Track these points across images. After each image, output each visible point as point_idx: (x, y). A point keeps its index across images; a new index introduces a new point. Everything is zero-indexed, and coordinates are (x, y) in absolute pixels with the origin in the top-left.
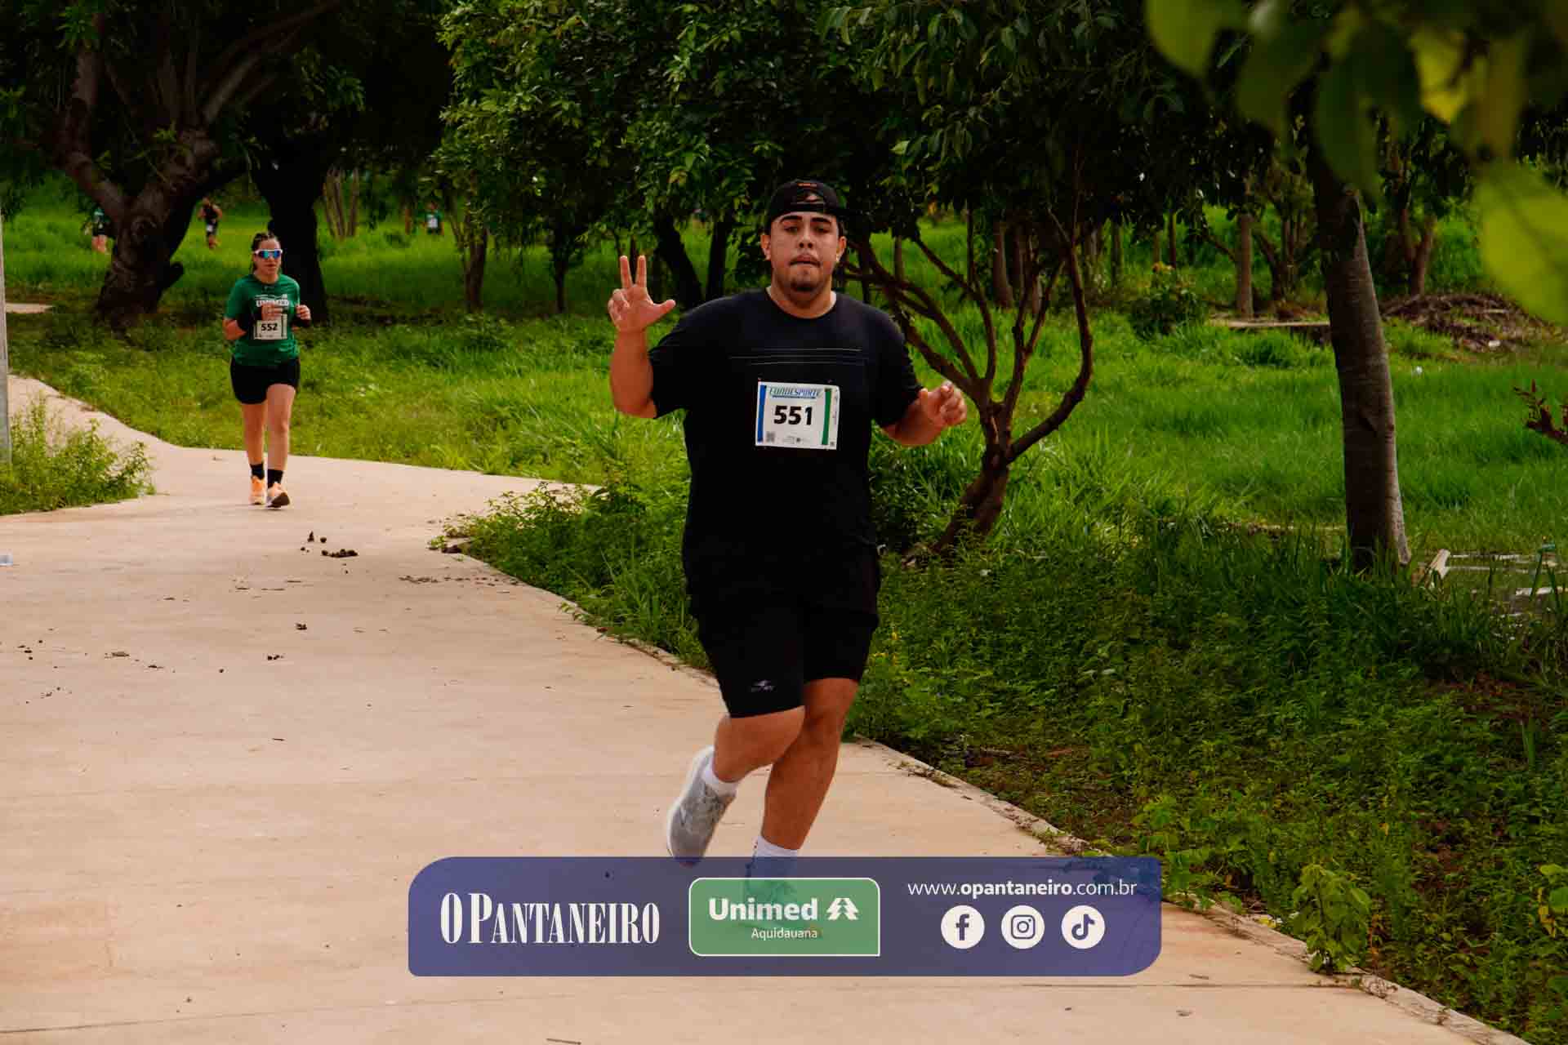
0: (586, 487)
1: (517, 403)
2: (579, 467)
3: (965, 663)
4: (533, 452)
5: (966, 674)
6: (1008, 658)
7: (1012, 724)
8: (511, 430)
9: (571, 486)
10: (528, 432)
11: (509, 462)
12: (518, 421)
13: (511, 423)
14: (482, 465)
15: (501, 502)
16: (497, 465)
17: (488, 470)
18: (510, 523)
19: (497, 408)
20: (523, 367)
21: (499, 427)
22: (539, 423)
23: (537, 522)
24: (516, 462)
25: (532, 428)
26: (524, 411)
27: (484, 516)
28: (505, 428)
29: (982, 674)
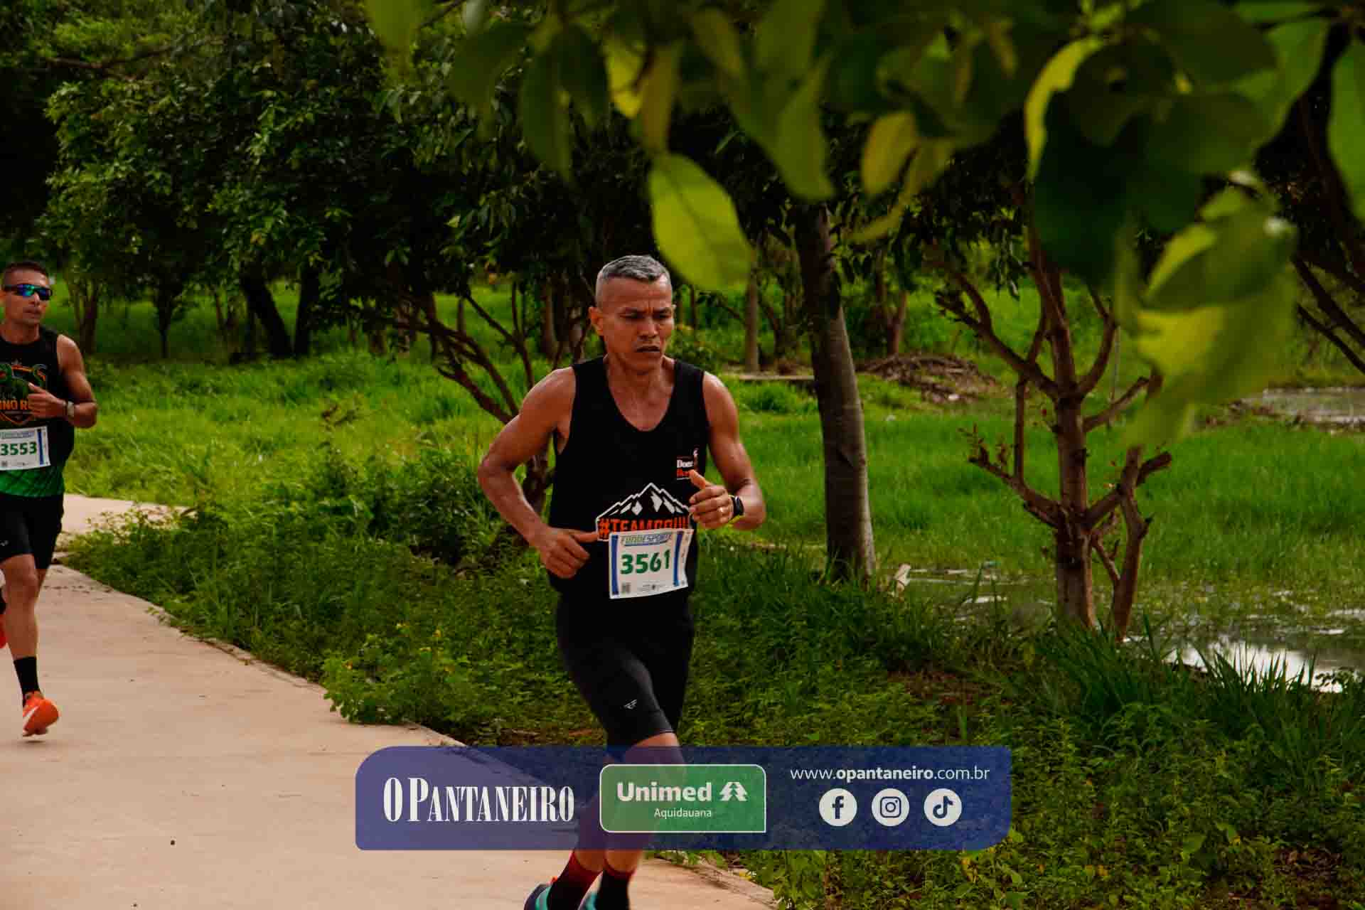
0: (177, 508)
1: (119, 435)
2: (172, 491)
3: (500, 657)
4: (133, 477)
5: (501, 667)
6: (538, 654)
7: (540, 710)
8: (114, 459)
9: (164, 508)
10: (129, 461)
11: (110, 487)
12: (120, 452)
13: (113, 454)
14: (85, 489)
15: (101, 522)
16: (101, 489)
17: (91, 492)
18: (107, 538)
19: (101, 439)
20: (128, 404)
21: (103, 457)
22: (139, 454)
23: (131, 538)
24: (117, 486)
25: (133, 459)
26: (126, 443)
27: (83, 532)
28: (109, 458)
29: (513, 666)
